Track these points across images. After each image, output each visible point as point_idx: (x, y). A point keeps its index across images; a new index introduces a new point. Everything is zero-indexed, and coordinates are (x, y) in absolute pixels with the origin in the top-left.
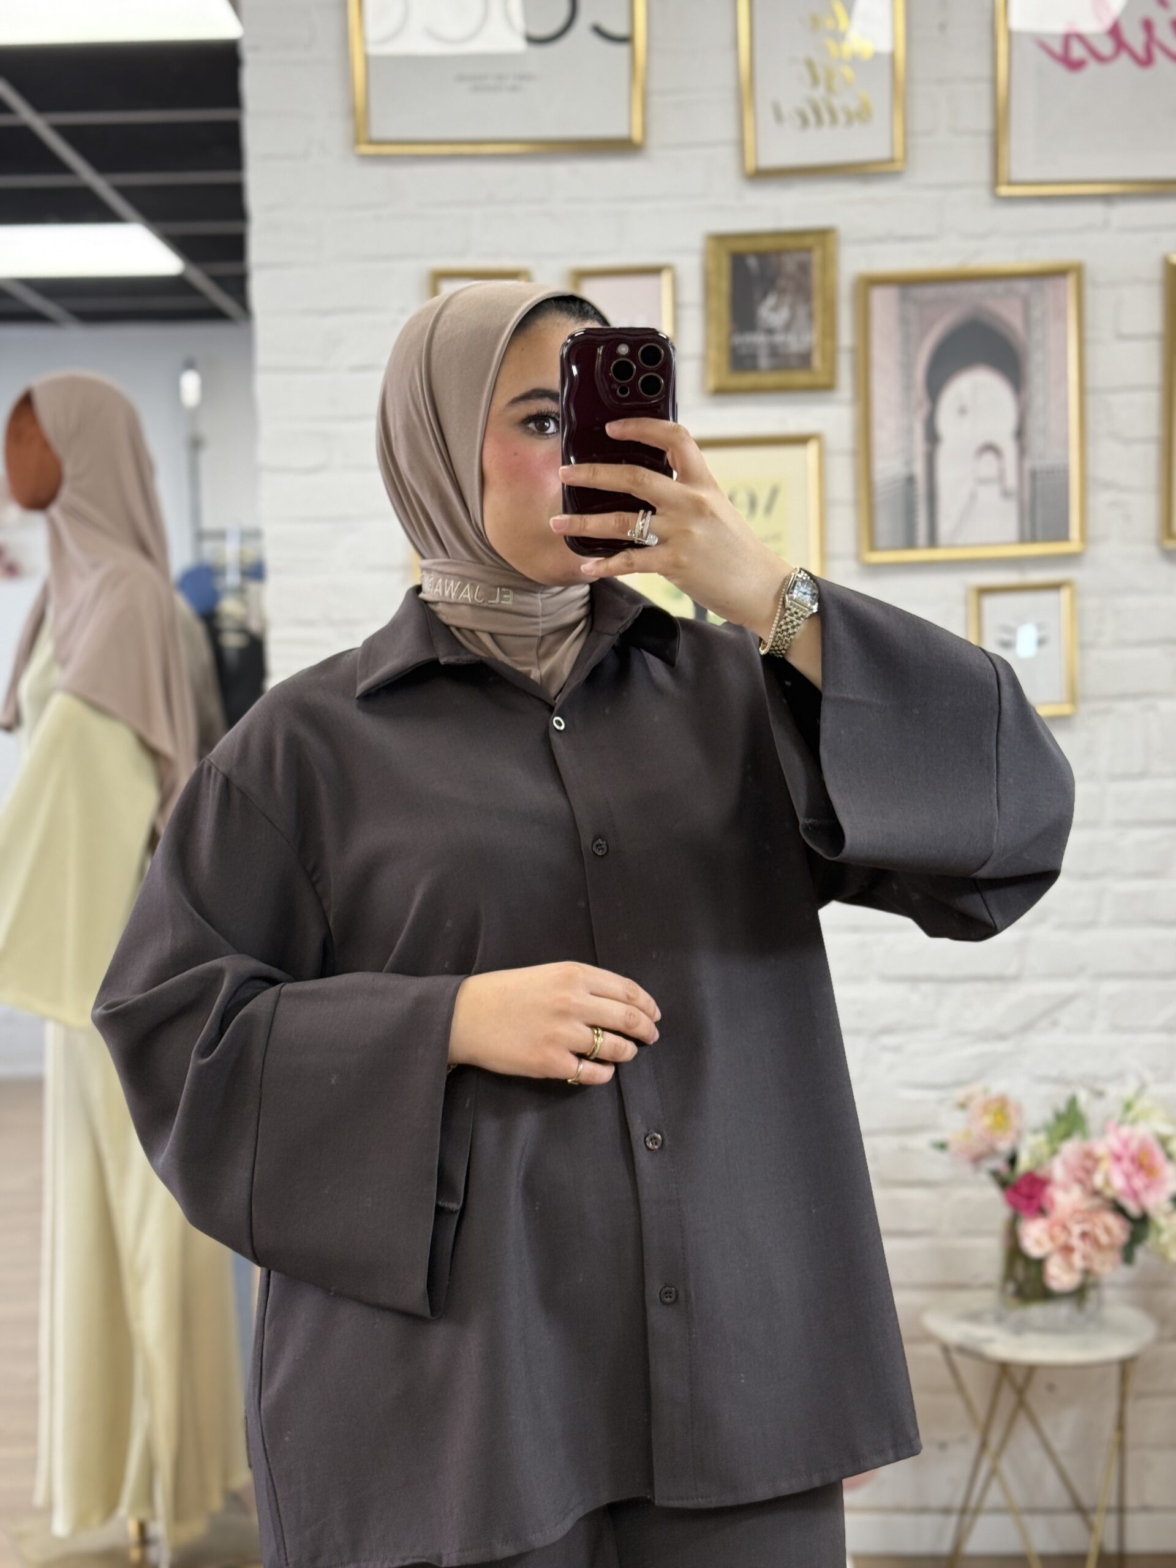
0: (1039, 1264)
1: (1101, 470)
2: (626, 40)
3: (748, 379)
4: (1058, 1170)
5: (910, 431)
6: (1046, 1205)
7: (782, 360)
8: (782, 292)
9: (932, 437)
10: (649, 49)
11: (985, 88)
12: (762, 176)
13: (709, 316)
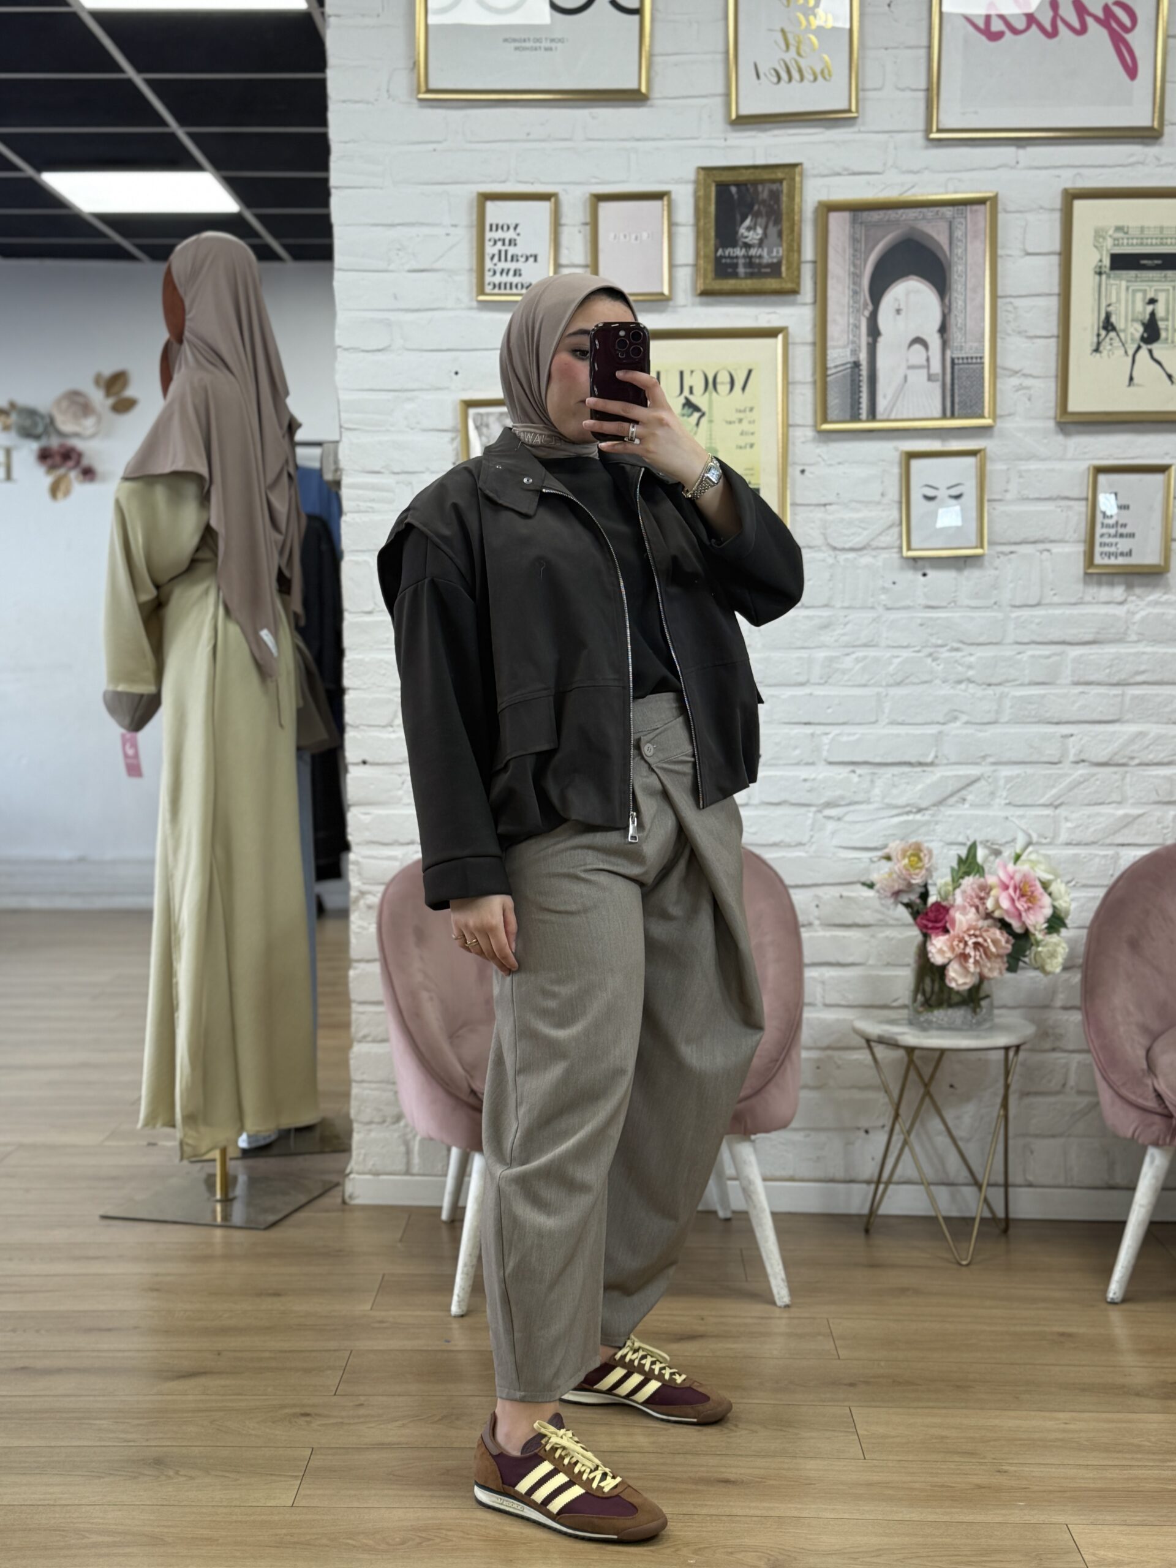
0: (941, 971)
1: (1008, 360)
2: (638, 12)
3: (730, 284)
4: (959, 899)
5: (857, 327)
6: (948, 925)
7: (756, 269)
8: (757, 215)
9: (874, 332)
10: (653, 20)
11: (923, 52)
12: (744, 122)
13: (699, 234)
